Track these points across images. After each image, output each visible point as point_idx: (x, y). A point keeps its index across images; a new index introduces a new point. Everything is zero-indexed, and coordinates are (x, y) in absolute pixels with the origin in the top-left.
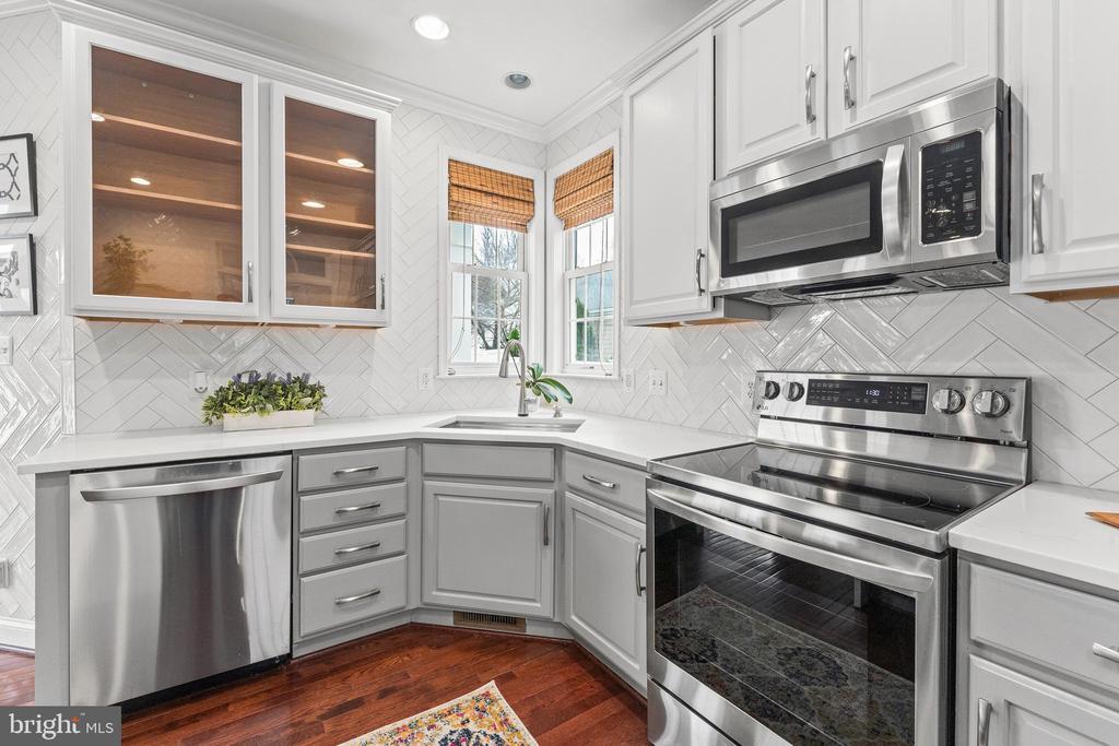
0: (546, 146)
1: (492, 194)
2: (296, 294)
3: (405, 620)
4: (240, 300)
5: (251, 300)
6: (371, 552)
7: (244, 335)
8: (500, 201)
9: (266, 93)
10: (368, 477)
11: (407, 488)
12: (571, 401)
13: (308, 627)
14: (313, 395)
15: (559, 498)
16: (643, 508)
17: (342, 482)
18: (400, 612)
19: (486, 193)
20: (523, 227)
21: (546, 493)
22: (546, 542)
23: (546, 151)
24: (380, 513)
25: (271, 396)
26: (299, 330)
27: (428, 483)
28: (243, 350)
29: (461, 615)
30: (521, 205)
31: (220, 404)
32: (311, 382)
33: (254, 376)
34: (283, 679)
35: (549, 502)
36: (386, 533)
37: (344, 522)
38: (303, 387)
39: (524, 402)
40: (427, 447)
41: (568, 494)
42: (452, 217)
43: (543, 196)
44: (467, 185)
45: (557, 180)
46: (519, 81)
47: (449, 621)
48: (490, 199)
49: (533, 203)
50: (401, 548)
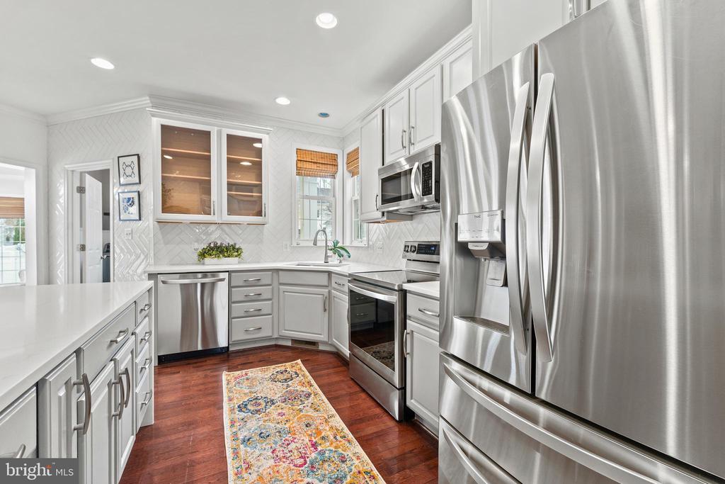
0: (343, 139)
1: (317, 163)
2: (231, 211)
3: (273, 343)
4: (210, 214)
5: (214, 214)
6: (258, 313)
7: (212, 228)
8: (320, 166)
9: (219, 133)
10: (257, 283)
11: (273, 289)
12: (349, 257)
13: (235, 338)
14: (237, 252)
15: (329, 292)
16: (347, 291)
17: (247, 284)
18: (270, 338)
19: (314, 163)
20: (333, 177)
21: (325, 291)
22: (325, 310)
23: (343, 140)
24: (262, 297)
25: (222, 252)
26: (233, 225)
27: (281, 287)
28: (211, 234)
29: (295, 341)
30: (331, 167)
31: (203, 254)
32: (237, 247)
33: (215, 244)
34: (226, 356)
35: (326, 294)
36: (265, 306)
37: (248, 299)
38: (234, 248)
39: (326, 257)
40: (280, 272)
41: (333, 291)
42: (298, 174)
43: (341, 162)
44: (305, 159)
45: (348, 154)
46: (325, 115)
47: (289, 344)
48: (315, 165)
49: (337, 165)
50: (270, 312)
